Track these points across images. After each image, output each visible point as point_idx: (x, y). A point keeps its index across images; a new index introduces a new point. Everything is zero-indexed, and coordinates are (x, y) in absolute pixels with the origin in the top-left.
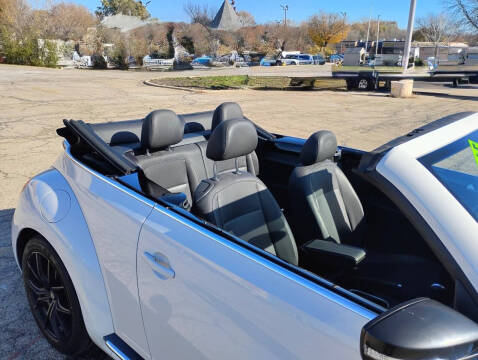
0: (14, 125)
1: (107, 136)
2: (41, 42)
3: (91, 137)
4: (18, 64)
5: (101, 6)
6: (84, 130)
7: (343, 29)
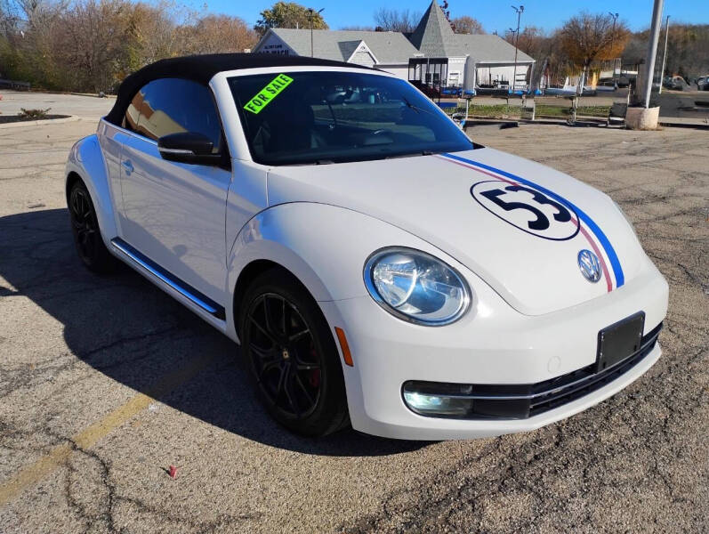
7: (618, 38)
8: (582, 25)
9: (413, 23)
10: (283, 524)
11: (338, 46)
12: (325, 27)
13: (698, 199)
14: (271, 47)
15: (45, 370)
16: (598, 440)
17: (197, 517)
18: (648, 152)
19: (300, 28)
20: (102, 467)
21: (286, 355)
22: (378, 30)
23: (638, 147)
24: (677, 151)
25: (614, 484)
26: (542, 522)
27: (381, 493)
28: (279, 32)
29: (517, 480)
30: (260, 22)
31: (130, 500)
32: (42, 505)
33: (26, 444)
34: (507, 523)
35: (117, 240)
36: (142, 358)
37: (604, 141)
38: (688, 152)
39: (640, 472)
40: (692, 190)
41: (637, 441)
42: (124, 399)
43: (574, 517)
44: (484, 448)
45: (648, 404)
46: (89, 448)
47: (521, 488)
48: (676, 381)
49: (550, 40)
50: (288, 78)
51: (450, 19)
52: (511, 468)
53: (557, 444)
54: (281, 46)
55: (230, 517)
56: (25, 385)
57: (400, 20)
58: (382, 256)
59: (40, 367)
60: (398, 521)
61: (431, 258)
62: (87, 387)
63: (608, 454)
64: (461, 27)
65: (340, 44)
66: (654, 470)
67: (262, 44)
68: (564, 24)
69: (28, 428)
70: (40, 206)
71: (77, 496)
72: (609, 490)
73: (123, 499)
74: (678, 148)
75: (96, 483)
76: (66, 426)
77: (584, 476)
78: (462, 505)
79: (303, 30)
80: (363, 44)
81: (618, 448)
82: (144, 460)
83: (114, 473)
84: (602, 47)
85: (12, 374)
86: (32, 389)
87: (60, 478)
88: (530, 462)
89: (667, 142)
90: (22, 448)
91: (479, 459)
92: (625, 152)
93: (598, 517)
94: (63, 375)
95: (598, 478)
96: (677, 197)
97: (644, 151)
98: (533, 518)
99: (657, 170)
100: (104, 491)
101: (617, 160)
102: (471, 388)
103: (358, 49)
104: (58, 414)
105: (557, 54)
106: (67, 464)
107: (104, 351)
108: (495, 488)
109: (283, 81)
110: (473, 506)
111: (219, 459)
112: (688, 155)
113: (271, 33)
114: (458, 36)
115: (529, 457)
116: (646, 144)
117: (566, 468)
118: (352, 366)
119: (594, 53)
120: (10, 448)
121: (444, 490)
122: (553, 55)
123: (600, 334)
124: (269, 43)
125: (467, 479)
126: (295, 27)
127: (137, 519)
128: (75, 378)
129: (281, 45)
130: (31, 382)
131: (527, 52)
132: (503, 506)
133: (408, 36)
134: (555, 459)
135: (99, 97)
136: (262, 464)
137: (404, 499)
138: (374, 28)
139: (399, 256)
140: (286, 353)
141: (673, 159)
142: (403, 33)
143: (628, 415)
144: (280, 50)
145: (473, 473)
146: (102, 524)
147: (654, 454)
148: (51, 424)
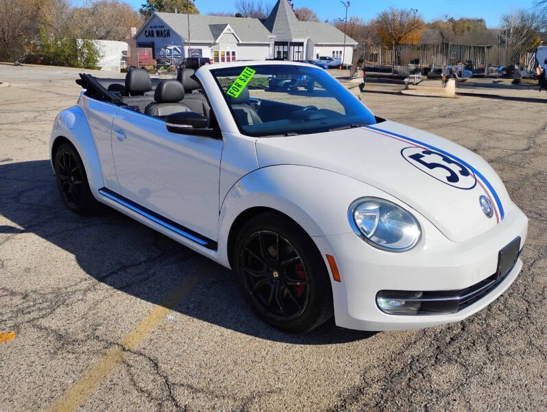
0: (51, 112)
1: (106, 86)
2: (80, 42)
3: (97, 84)
4: (56, 65)
5: (145, 3)
6: (92, 80)
7: (417, 27)
8: (390, 17)
9: (266, 12)
10: (299, 395)
11: (209, 28)
12: (197, 12)
13: (498, 150)
14: (155, 27)
15: (74, 292)
16: (488, 325)
17: (236, 394)
18: (454, 116)
19: (178, 12)
20: (151, 362)
21: (276, 274)
22: (238, 15)
23: (446, 112)
24: (473, 114)
25: (508, 354)
26: (471, 382)
27: (357, 370)
28: (161, 15)
29: (445, 355)
30: (144, 6)
31: (182, 385)
32: (119, 393)
33: (85, 349)
34: (449, 384)
35: (104, 189)
36: (145, 280)
37: (421, 106)
38: (480, 115)
39: (522, 345)
40: (492, 143)
41: (513, 324)
42: (146, 312)
43: (491, 378)
44: (416, 335)
45: (512, 299)
46: (135, 348)
47: (449, 360)
48: (525, 282)
49: (367, 27)
50: (252, 70)
51: (294, 9)
52: (438, 347)
53: (463, 329)
54: (163, 27)
55: (259, 392)
56: (63, 304)
57: (256, 9)
58: (359, 204)
59: (68, 290)
60: (376, 388)
61: (393, 204)
62: (113, 304)
63: (498, 334)
64: (301, 16)
65: (210, 26)
66: (530, 343)
67: (147, 25)
68: (377, 16)
69: (81, 336)
70: (8, 160)
71: (142, 385)
72: (506, 359)
73: (177, 384)
74: (473, 113)
75: (152, 374)
76: (111, 334)
77: (488, 350)
78: (415, 374)
79: (181, 15)
80: (228, 27)
81: (503, 330)
82: (181, 356)
83: (163, 367)
84: (406, 34)
85: (49, 296)
86: (70, 307)
87: (123, 372)
88: (449, 343)
89: (464, 107)
90: (83, 352)
91: (415, 342)
92: (438, 115)
93: (505, 377)
94: (90, 295)
95: (497, 350)
96: (484, 150)
97: (451, 114)
98: (464, 380)
99: (464, 129)
100: (161, 380)
101: (434, 121)
102: (421, 294)
103: (225, 30)
104: (99, 325)
105: (372, 38)
106: (124, 362)
107: (114, 275)
108: (433, 362)
109: (249, 73)
110: (423, 375)
111: (235, 352)
112: (481, 117)
113: (155, 16)
114: (301, 23)
115: (448, 339)
116: (450, 109)
117: (474, 345)
118: (340, 281)
119: (400, 38)
120: (73, 353)
121: (400, 365)
122: (369, 39)
123: (500, 253)
124: (152, 24)
125: (413, 357)
126: (174, 12)
127: (193, 398)
128: (101, 297)
129: (163, 25)
130: (67, 302)
131: (351, 36)
132: (442, 373)
133: (263, 21)
134: (465, 340)
135: (15, 65)
136: (267, 354)
137: (375, 373)
138: (235, 14)
139: (370, 204)
140: (276, 273)
141: (472, 121)
142: (260, 20)
143: (502, 307)
144: (163, 29)
145: (414, 351)
146: (169, 403)
147: (527, 332)
148: (97, 333)
